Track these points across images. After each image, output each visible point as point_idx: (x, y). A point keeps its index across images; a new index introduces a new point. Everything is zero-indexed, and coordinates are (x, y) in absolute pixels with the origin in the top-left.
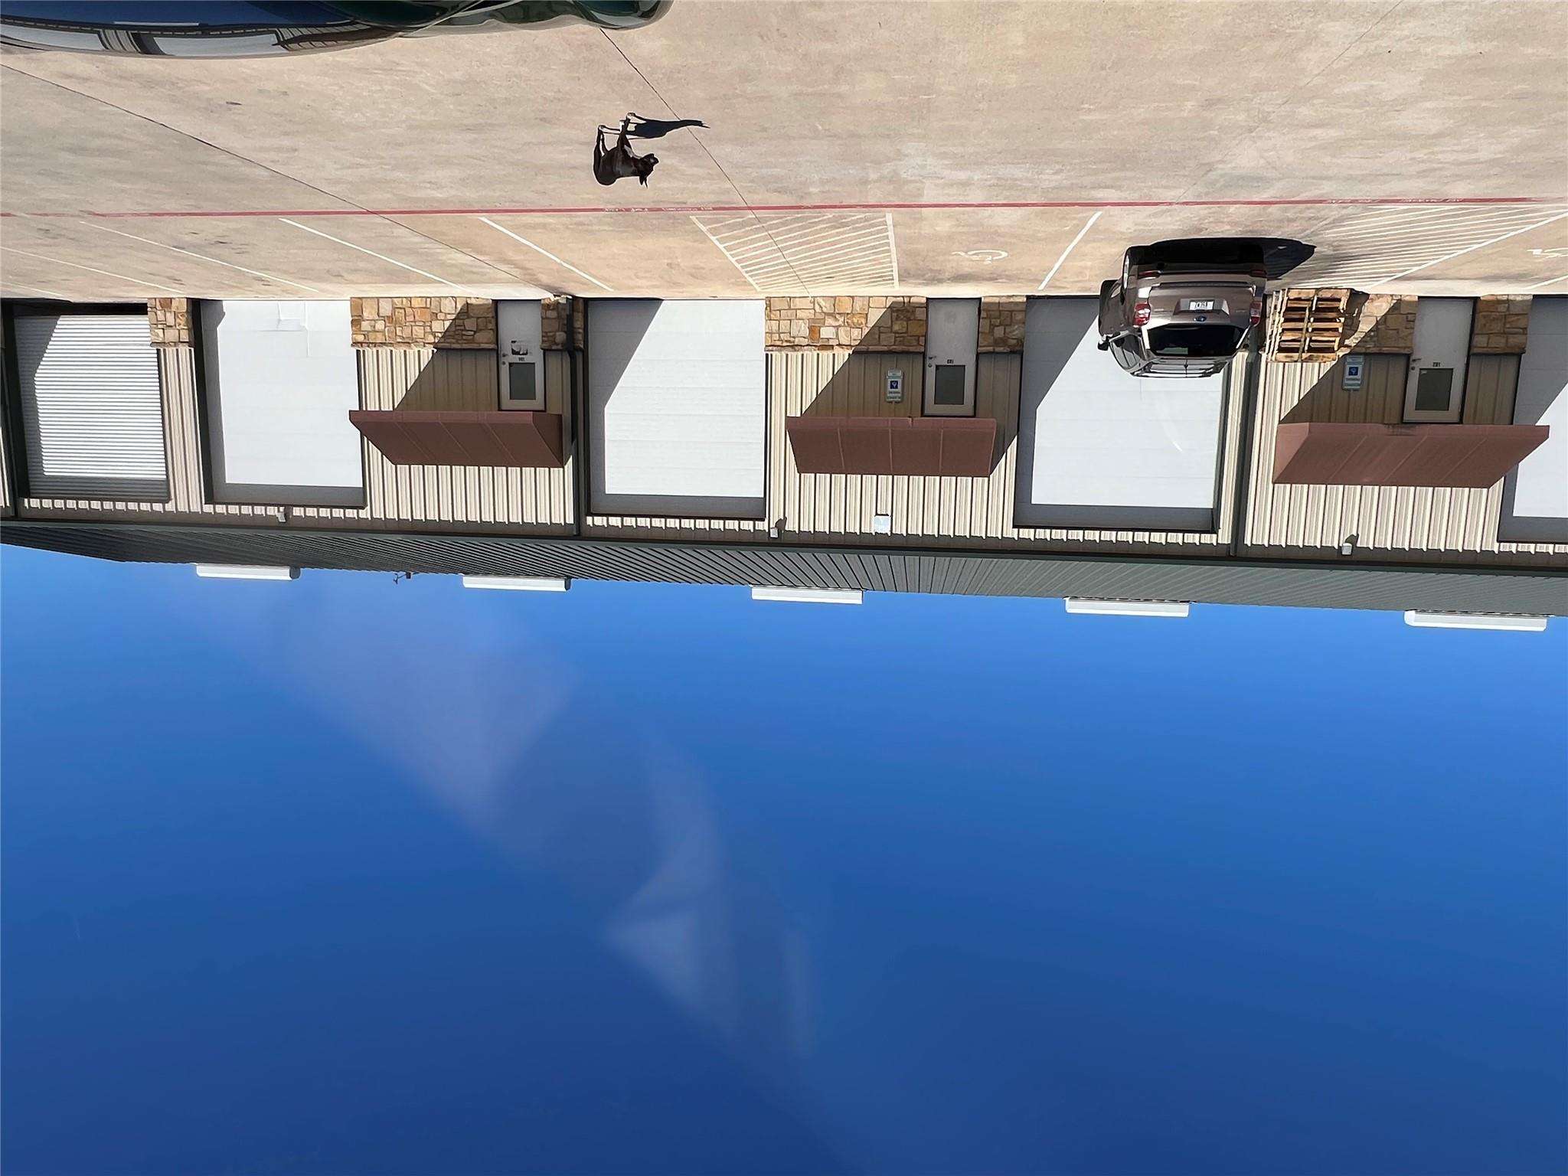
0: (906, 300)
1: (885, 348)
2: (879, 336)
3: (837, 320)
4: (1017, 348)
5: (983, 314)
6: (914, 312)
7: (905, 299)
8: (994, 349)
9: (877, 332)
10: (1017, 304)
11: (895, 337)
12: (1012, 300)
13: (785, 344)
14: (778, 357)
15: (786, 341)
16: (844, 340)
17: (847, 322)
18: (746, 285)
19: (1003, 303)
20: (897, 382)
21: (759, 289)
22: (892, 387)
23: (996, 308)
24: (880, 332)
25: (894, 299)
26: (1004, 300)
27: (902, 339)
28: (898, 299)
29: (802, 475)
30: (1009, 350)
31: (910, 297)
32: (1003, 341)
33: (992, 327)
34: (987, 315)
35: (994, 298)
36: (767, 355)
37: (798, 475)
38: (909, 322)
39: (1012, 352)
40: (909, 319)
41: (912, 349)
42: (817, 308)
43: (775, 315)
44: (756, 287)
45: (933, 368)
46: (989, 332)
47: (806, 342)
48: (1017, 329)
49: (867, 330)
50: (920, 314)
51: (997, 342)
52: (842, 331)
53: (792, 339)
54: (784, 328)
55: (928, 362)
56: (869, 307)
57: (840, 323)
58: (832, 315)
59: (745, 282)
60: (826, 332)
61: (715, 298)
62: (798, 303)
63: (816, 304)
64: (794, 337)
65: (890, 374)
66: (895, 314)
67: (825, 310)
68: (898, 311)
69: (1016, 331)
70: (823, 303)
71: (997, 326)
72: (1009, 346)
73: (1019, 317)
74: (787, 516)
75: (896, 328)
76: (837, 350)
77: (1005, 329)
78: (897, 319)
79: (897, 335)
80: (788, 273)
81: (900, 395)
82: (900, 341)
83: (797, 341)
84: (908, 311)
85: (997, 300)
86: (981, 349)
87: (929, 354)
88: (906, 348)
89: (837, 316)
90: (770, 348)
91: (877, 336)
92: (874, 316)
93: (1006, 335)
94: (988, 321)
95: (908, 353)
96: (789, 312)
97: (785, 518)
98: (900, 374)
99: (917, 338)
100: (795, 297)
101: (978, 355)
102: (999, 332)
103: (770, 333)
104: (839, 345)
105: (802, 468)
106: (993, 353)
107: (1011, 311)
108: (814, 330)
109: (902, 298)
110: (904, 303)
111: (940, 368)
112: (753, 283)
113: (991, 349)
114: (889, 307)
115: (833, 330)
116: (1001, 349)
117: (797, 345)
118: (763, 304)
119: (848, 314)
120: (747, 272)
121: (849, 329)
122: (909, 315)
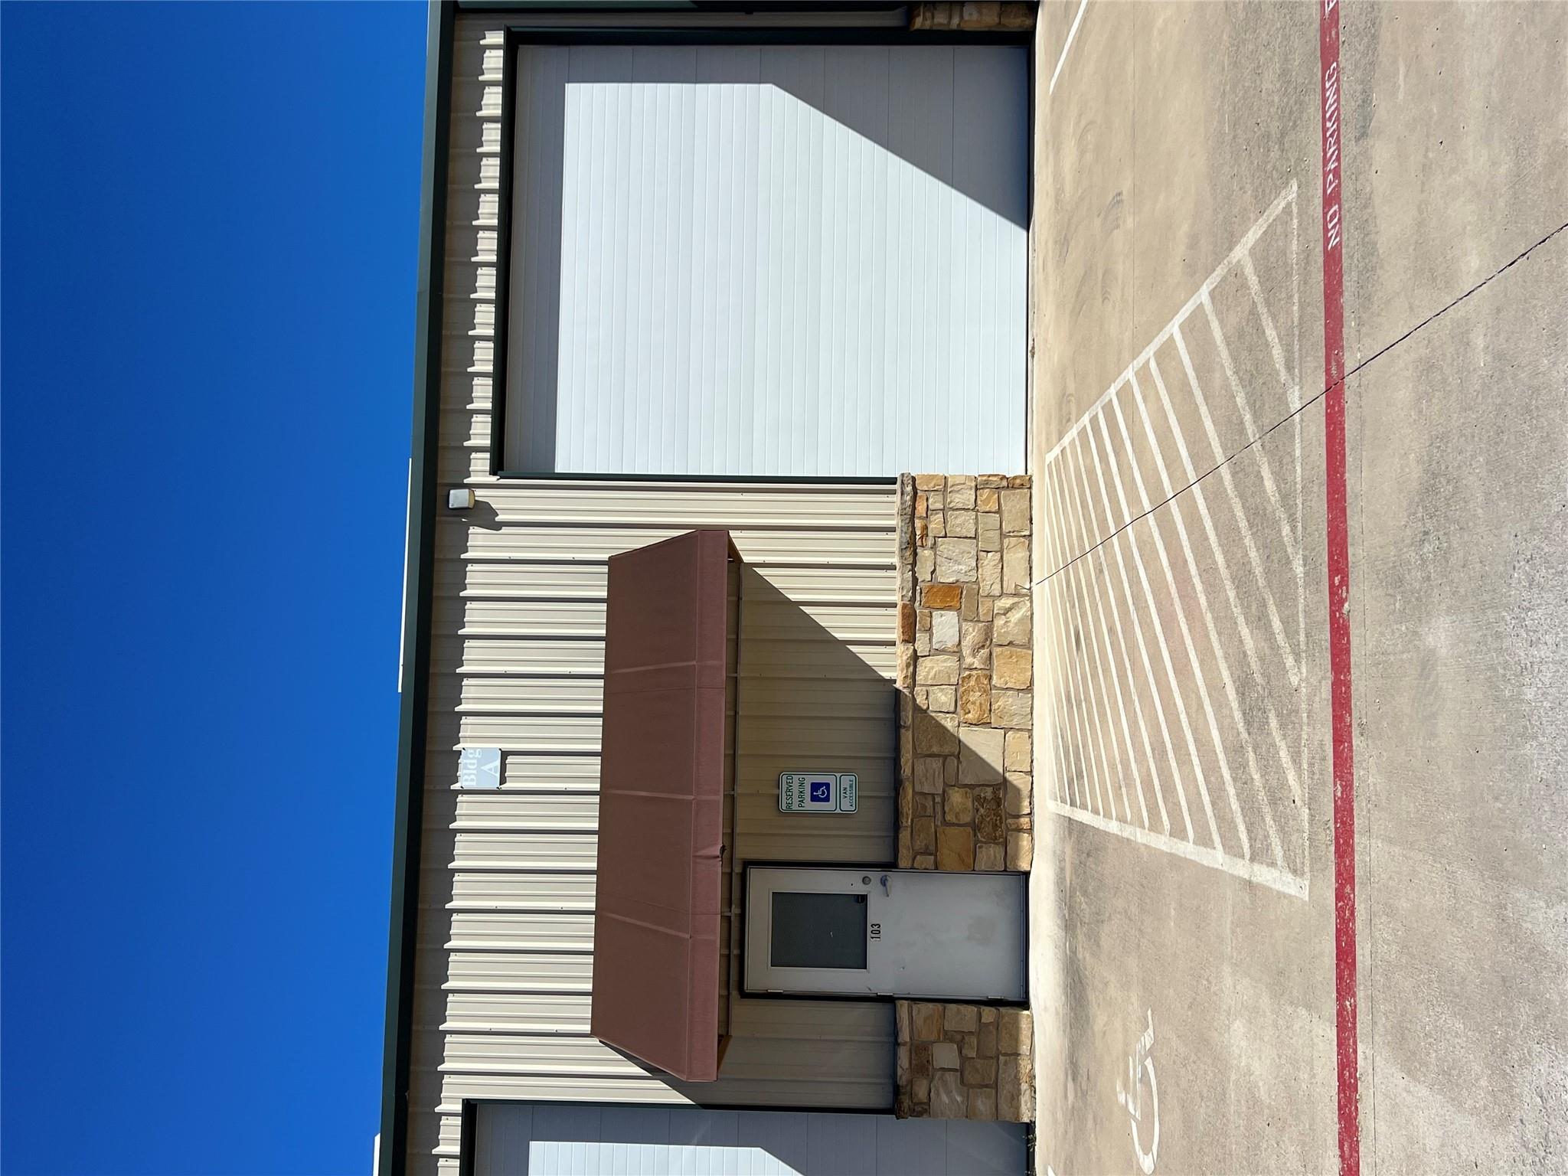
0: (1024, 821)
1: (906, 771)
2: (939, 756)
3: (975, 652)
4: (906, 1102)
5: (989, 1014)
6: (994, 840)
7: (1027, 820)
8: (905, 1044)
9: (946, 750)
10: (1015, 1096)
11: (933, 795)
12: (1024, 1086)
13: (918, 524)
14: (887, 509)
15: (925, 528)
16: (927, 670)
17: (970, 676)
18: (1060, 422)
19: (1017, 1065)
20: (827, 799)
21: (1050, 457)
22: (815, 787)
23: (1004, 1047)
24: (945, 757)
25: (1025, 792)
26: (1024, 1065)
27: (929, 811)
28: (1026, 803)
29: (605, 569)
30: (903, 1081)
31: (1031, 830)
32: (923, 1067)
33: (958, 1039)
34: (987, 1025)
35: (1029, 1042)
36: (893, 481)
37: (605, 557)
38: (969, 829)
39: (896, 1090)
40: (976, 827)
41: (904, 836)
42: (1006, 602)
43: (988, 499)
44: (1057, 450)
45: (859, 889)
46: (946, 1033)
47: (924, 575)
48: (953, 1100)
49: (949, 723)
50: (989, 855)
51: (921, 1051)
52: (948, 663)
53: (930, 542)
54: (958, 521)
55: (875, 875)
56: (1007, 730)
57: (969, 660)
58: (987, 639)
59: (1069, 420)
60: (945, 625)
61: (1030, 353)
62: (1015, 557)
63: (1016, 600)
64: (934, 547)
65: (846, 781)
66: (988, 793)
67: (999, 622)
68: (998, 802)
69: (947, 1097)
70: (1015, 616)
71: (960, 1052)
72: (911, 1082)
73: (983, 1105)
74: (505, 530)
75: (956, 797)
76: (902, 652)
77: (955, 1070)
78: (978, 798)
79: (938, 799)
80: (1090, 531)
81: (795, 807)
82: (924, 807)
83: (925, 554)
84: (995, 827)
85: (1024, 1049)
86: (903, 1009)
87: (893, 877)
88: (906, 822)
89: (984, 652)
90: (909, 489)
91: (935, 750)
92: (983, 744)
93: (939, 1074)
94: (973, 1027)
95: (896, 826)
96: (996, 535)
97: (498, 526)
98: (847, 805)
99: (932, 848)
100: (1030, 550)
101: (889, 1000)
102: (945, 1056)
103: (944, 486)
104: (915, 658)
105: (620, 567)
106: (896, 1044)
107: (996, 1086)
108: (951, 595)
109: (1027, 811)
110: (1019, 816)
111: (858, 906)
112: (1066, 440)
113: (905, 1036)
114: (1005, 779)
115: (951, 642)
116: (904, 1060)
117: (915, 554)
118: (1016, 470)
119: (990, 678)
120: (1094, 420)
121: (954, 680)
122: (988, 829)
